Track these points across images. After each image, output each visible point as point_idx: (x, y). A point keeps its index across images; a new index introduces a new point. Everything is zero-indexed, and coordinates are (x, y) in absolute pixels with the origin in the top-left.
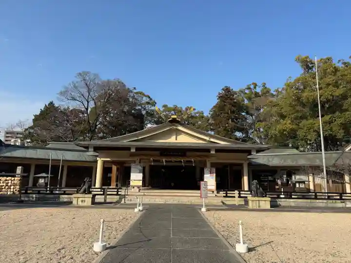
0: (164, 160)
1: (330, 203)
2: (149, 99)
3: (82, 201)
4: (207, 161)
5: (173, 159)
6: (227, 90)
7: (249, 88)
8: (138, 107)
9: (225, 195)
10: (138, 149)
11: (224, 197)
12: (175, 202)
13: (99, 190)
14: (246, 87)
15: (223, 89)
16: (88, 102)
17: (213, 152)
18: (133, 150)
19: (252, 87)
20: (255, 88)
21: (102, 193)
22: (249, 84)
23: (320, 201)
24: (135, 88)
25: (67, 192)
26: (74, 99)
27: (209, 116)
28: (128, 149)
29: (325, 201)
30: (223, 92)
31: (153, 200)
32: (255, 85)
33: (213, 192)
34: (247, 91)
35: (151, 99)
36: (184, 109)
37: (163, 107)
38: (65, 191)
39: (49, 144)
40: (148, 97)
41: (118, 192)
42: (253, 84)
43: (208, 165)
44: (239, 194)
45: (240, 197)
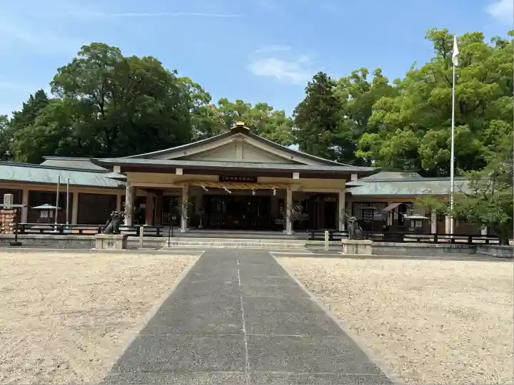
0: (225, 188)
2: (199, 91)
3: (109, 244)
4: (287, 189)
5: (238, 187)
6: (322, 78)
7: (355, 77)
9: (311, 237)
10: (187, 170)
12: (242, 246)
13: (131, 229)
15: (315, 77)
17: (296, 176)
18: (179, 172)
19: (360, 74)
20: (364, 76)
21: (135, 233)
22: (354, 70)
23: (441, 245)
24: (176, 72)
25: (84, 231)
28: (171, 169)
29: (448, 246)
30: (316, 81)
32: (365, 72)
34: (352, 81)
35: (202, 91)
36: (254, 106)
37: (220, 103)
38: (81, 233)
39: (44, 160)
40: (198, 87)
41: (158, 231)
42: (362, 70)
43: (289, 196)
44: (332, 236)
45: (332, 239)
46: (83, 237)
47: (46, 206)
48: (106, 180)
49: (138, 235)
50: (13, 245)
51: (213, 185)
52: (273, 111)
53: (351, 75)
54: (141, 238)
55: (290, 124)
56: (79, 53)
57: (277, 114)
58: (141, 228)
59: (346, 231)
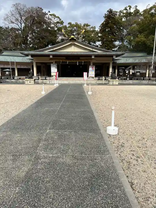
0: (68, 62)
1: (150, 82)
2: (59, 19)
3: (30, 82)
4: (91, 62)
5: (73, 61)
6: (110, 11)
7: (126, 9)
8: (52, 26)
9: (98, 79)
10: (54, 56)
11: (98, 80)
12: (73, 83)
13: (36, 77)
14: (124, 8)
15: (108, 11)
16: (21, 24)
17: (93, 57)
19: (128, 8)
21: (38, 78)
23: (145, 81)
25: (21, 78)
26: (12, 22)
27: (99, 30)
29: (148, 81)
30: (108, 13)
31: (63, 82)
32: (130, 7)
33: (93, 78)
34: (125, 12)
36: (82, 25)
37: (68, 24)
39: (3, 52)
41: (45, 78)
43: (92, 64)
44: (106, 78)
45: (105, 80)
46: (21, 80)
47: (7, 70)
51: (64, 61)
52: (90, 27)
55: (97, 33)
57: (92, 27)
58: (40, 77)
59: (111, 77)
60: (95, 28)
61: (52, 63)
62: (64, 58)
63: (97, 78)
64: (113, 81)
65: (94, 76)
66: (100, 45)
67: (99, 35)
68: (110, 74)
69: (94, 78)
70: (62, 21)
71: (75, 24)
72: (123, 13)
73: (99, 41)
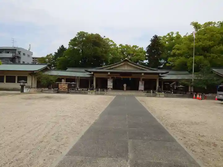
3: (91, 93)
4: (141, 78)
5: (126, 77)
6: (156, 37)
10: (111, 73)
13: (96, 89)
15: (153, 37)
17: (143, 74)
18: (109, 73)
19: (171, 34)
20: (172, 35)
22: (169, 33)
24: (105, 37)
27: (146, 51)
28: (107, 73)
35: (114, 43)
36: (132, 46)
37: (120, 46)
38: (83, 90)
39: (67, 69)
40: (112, 41)
41: (103, 90)
42: (171, 33)
43: (141, 80)
44: (153, 92)
45: (153, 93)
46: (83, 91)
47: (73, 83)
48: (86, 75)
49: (98, 91)
50: (67, 93)
51: (118, 77)
52: (138, 48)
53: (167, 35)
54: (99, 92)
55: (145, 53)
56: (76, 35)
57: (140, 48)
58: (99, 89)
59: (158, 90)
60: (143, 49)
61: (109, 78)
62: (119, 74)
63: (146, 92)
64: (160, 94)
65: (143, 89)
66: (147, 63)
67: (147, 55)
68: (157, 88)
69: (144, 91)
70: (115, 44)
71: (125, 45)
72: (167, 38)
73: (146, 60)
